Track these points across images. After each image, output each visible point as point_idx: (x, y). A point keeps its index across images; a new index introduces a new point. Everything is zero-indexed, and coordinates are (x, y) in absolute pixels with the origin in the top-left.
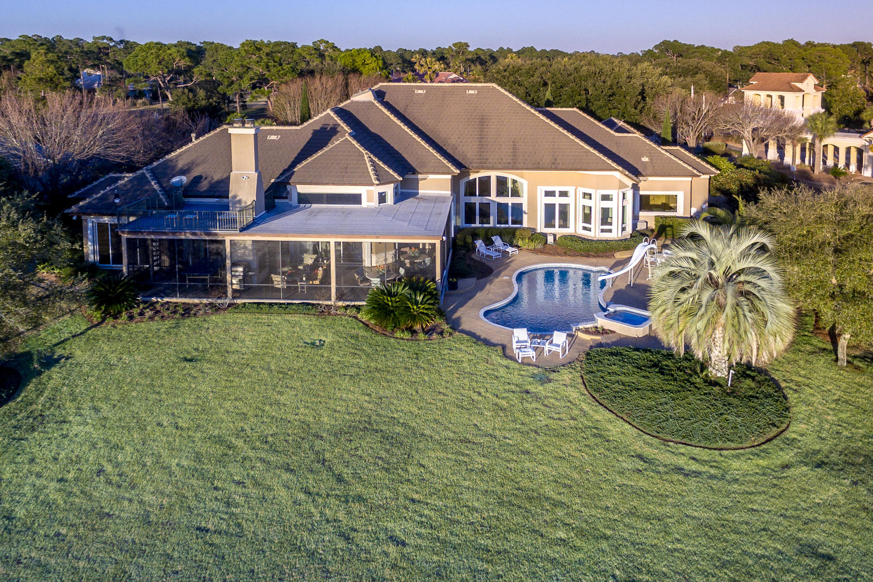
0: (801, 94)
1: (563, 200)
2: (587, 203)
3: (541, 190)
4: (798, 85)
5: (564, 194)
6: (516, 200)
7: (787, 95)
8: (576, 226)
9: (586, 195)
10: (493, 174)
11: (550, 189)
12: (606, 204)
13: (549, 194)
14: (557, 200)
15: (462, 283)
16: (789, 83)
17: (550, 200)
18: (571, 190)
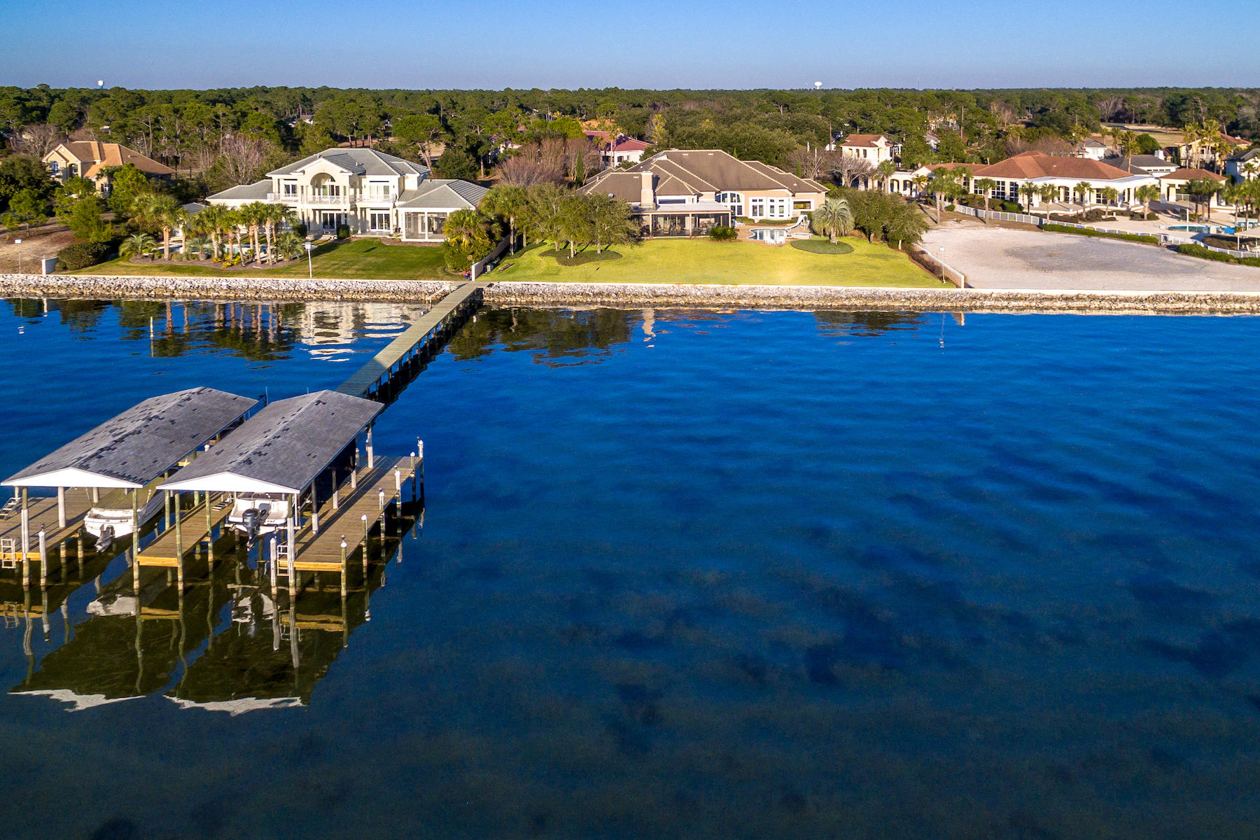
0: (877, 148)
1: (761, 203)
2: (772, 204)
3: (751, 199)
4: (875, 142)
5: (760, 200)
6: (739, 204)
7: (869, 150)
8: (767, 215)
9: (772, 201)
10: (729, 193)
11: (755, 198)
12: (781, 204)
13: (753, 201)
14: (758, 204)
16: (869, 142)
17: (755, 204)
18: (764, 198)
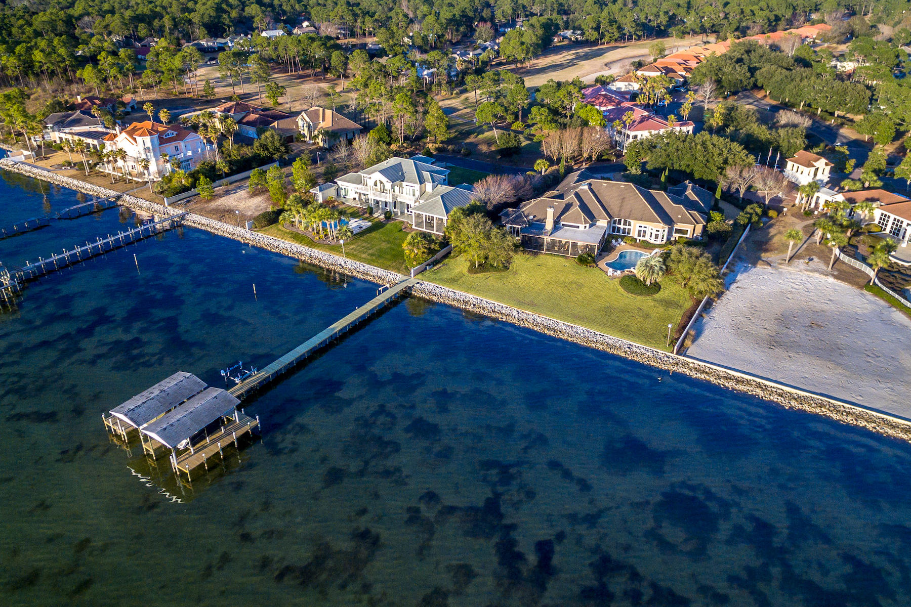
3: (638, 225)
5: (644, 228)
6: (629, 227)
8: (647, 238)
9: (652, 229)
10: (622, 220)
13: (640, 227)
15: (603, 253)
18: (647, 227)
